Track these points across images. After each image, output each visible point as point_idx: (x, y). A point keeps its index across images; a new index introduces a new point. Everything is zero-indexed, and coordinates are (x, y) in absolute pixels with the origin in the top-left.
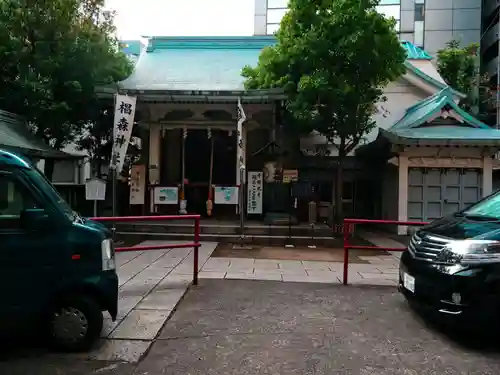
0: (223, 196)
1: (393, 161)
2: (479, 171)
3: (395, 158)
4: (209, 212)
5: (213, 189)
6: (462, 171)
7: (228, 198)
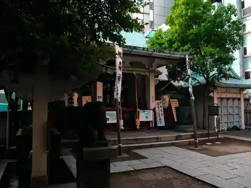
0: (144, 116)
1: (211, 94)
2: (239, 99)
3: (212, 93)
4: (138, 127)
5: (139, 112)
6: (234, 99)
7: (147, 117)
